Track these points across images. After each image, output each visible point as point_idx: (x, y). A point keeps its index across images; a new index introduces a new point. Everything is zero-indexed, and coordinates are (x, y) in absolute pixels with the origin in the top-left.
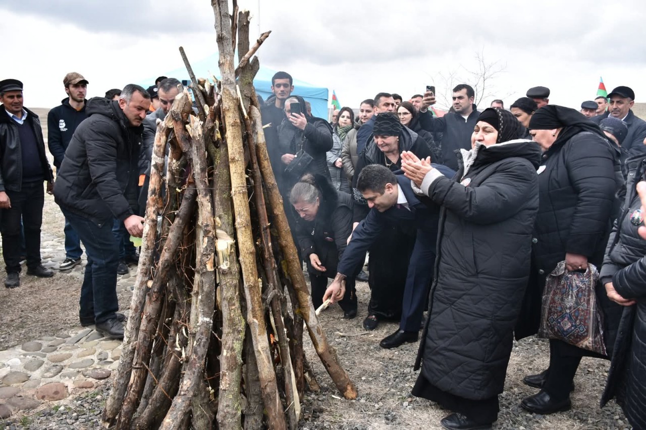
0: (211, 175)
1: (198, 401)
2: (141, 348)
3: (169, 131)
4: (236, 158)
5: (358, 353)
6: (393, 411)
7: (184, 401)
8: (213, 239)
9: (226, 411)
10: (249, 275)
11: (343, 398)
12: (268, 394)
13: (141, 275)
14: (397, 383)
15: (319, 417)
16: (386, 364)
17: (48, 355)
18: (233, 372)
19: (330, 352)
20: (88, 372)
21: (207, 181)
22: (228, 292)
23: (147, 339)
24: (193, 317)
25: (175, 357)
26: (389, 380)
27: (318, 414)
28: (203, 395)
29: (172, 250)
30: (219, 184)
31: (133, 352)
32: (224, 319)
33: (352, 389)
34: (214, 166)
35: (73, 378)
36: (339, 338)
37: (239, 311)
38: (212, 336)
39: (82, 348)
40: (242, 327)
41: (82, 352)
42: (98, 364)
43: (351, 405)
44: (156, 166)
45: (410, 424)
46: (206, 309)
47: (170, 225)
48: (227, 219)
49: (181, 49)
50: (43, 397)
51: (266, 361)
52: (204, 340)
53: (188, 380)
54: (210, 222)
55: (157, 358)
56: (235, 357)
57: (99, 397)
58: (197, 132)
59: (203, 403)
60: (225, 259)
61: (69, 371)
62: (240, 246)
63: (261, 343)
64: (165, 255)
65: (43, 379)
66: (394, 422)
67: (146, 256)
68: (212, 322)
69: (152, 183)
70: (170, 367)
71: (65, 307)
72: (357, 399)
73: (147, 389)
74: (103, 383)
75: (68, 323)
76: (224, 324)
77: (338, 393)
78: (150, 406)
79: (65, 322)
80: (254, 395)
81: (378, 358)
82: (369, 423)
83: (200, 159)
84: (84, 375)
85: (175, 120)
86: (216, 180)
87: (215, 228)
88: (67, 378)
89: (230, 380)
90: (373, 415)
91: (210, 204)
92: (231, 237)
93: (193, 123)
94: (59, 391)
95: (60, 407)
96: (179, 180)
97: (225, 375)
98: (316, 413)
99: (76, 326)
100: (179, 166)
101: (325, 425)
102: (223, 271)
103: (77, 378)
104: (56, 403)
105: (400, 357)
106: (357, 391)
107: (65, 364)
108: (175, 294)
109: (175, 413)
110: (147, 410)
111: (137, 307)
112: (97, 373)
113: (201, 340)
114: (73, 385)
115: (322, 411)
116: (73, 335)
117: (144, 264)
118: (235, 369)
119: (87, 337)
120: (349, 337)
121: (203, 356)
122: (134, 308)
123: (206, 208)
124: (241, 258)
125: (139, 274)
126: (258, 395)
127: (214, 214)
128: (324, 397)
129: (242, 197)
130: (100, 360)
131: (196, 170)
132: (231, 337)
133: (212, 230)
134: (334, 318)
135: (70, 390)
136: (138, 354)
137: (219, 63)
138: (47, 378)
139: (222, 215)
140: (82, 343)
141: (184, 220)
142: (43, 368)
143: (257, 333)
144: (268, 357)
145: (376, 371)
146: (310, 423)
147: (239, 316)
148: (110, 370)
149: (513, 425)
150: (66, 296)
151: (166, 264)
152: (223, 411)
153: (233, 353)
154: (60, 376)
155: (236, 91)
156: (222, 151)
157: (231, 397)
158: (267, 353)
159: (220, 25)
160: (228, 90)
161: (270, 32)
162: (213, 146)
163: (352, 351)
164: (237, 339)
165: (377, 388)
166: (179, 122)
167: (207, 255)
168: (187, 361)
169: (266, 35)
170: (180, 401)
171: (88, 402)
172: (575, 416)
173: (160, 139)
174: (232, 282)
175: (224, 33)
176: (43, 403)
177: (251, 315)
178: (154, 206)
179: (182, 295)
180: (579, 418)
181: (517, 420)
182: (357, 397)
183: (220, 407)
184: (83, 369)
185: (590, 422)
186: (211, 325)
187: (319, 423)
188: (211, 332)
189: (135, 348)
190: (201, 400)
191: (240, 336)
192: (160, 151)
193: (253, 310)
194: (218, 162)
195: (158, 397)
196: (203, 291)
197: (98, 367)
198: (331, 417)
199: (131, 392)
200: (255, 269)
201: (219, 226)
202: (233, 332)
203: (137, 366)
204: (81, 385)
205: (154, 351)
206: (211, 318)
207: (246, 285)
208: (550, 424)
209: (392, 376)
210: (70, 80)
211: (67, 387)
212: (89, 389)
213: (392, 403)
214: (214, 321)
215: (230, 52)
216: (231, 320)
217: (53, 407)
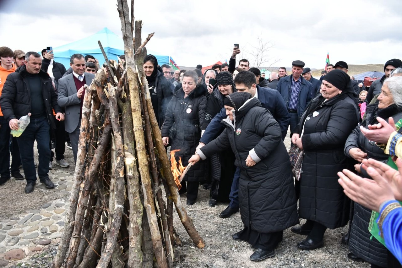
0: (121, 119)
1: (115, 255)
2: (78, 225)
3: (93, 92)
4: (137, 109)
5: (201, 221)
6: (226, 253)
7: (108, 256)
8: (123, 158)
9: (134, 260)
10: (145, 179)
11: (197, 248)
12: (157, 249)
13: (77, 181)
14: (227, 237)
15: (184, 260)
16: (219, 226)
17: (8, 231)
18: (137, 236)
19: (189, 221)
20: (36, 241)
21: (119, 123)
22: (133, 189)
23: (82, 220)
24: (111, 205)
25: (100, 229)
26: (222, 236)
27: (183, 258)
28: (118, 251)
29: (97, 165)
30: (126, 125)
31: (73, 227)
32: (130, 206)
33: (202, 242)
34: (123, 114)
35: (27, 245)
36: (189, 212)
37: (140, 200)
38: (123, 216)
39: (29, 226)
40: (141, 210)
41: (30, 228)
42: (42, 235)
43: (202, 252)
44: (85, 114)
45: (237, 260)
46: (120, 200)
47: (95, 150)
48: (131, 145)
49: (99, 42)
50: (10, 259)
51: (156, 229)
52: (119, 218)
53: (110, 243)
54: (121, 148)
55: (86, 230)
56: (138, 228)
57: (46, 256)
58: (112, 94)
59: (118, 256)
60: (130, 169)
61: (23, 241)
62: (139, 161)
63: (153, 219)
64: (92, 168)
65: (7, 247)
66: (228, 260)
67: (80, 169)
68: (123, 207)
69: (83, 124)
70: (97, 236)
71: (12, 200)
72: (205, 248)
73: (81, 249)
74: (47, 247)
75: (16, 210)
76: (130, 208)
77: (193, 245)
78: (85, 260)
79: (14, 210)
80: (147, 249)
81: (214, 223)
82: (214, 261)
83: (115, 110)
84: (34, 243)
85: (98, 86)
86: (124, 122)
87: (124, 151)
88: (23, 245)
89: (136, 241)
90: (215, 257)
91: (121, 137)
92: (134, 156)
93: (110, 88)
94: (20, 254)
95: (22, 264)
96: (99, 121)
97: (133, 239)
98: (182, 258)
99: (22, 212)
100: (100, 113)
101: (189, 264)
102: (130, 177)
103: (30, 245)
104: (19, 262)
105: (226, 221)
106: (205, 243)
107: (20, 237)
108: (98, 191)
109: (103, 263)
110: (83, 263)
111: (74, 200)
112: (43, 241)
113: (117, 218)
114: (28, 250)
115: (185, 256)
116: (21, 218)
117: (78, 174)
118: (138, 234)
119: (31, 218)
120: (195, 211)
121: (118, 228)
122: (72, 201)
123: (119, 139)
124: (140, 169)
125: (75, 180)
126: (150, 249)
127: (123, 143)
128: (186, 248)
129: (140, 132)
130: (43, 233)
131: (112, 116)
132: (135, 216)
133: (123, 153)
134: (185, 200)
135: (27, 253)
136: (76, 229)
137: (125, 52)
138: (10, 246)
139: (128, 143)
140: (29, 223)
141: (104, 146)
142: (6, 240)
143: (151, 213)
144: (157, 226)
145: (214, 231)
146: (180, 263)
147: (140, 203)
148: (51, 239)
149: (294, 257)
150: (12, 192)
151: (93, 173)
152: (132, 260)
153: (137, 225)
154: (19, 245)
155: (135, 68)
156: (127, 104)
157: (136, 251)
158: (156, 224)
159: (125, 29)
160: (130, 68)
161: (154, 33)
162: (121, 102)
163: (198, 220)
164: (139, 217)
165: (215, 241)
166: (100, 87)
167: (120, 168)
168: (109, 231)
169: (151, 35)
170: (106, 255)
171: (40, 260)
172: (326, 250)
173: (88, 97)
174: (135, 183)
175: (128, 34)
176: (10, 262)
177: (147, 202)
178: (84, 138)
179: (102, 191)
180: (328, 251)
181: (296, 255)
182: (205, 247)
183: (130, 258)
184: (32, 239)
185: (334, 253)
186: (123, 209)
187: (185, 263)
188: (123, 213)
189: (74, 225)
190: (117, 254)
191: (140, 215)
192: (88, 104)
193: (148, 199)
194: (125, 111)
195: (90, 254)
196: (117, 189)
197: (42, 237)
198: (192, 259)
199: (73, 252)
200: (148, 175)
201: (127, 150)
202: (137, 213)
203: (76, 236)
204: (33, 249)
205: (84, 227)
206: (122, 205)
207: (143, 184)
208: (313, 255)
209: (223, 233)
210: (17, 55)
211: (24, 251)
212: (39, 252)
213: (225, 249)
214: (124, 206)
215: (131, 46)
216: (135, 206)
217: (17, 264)
